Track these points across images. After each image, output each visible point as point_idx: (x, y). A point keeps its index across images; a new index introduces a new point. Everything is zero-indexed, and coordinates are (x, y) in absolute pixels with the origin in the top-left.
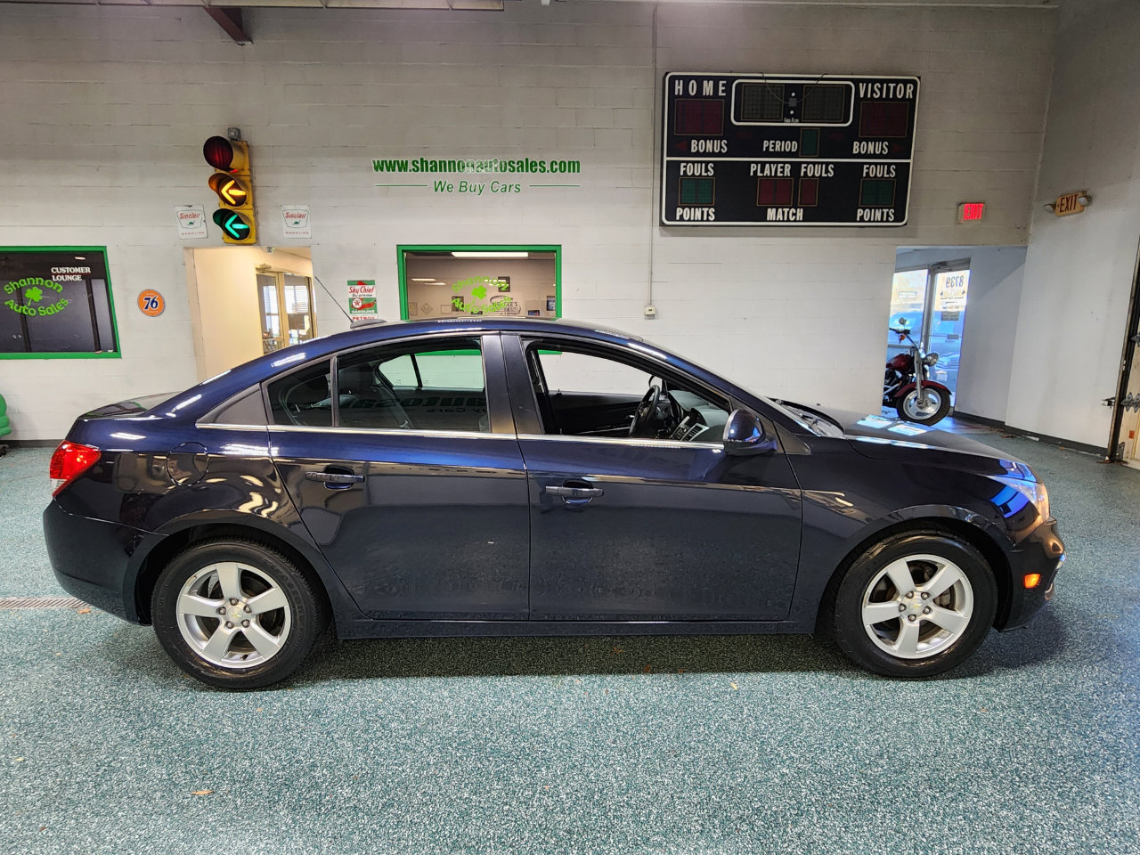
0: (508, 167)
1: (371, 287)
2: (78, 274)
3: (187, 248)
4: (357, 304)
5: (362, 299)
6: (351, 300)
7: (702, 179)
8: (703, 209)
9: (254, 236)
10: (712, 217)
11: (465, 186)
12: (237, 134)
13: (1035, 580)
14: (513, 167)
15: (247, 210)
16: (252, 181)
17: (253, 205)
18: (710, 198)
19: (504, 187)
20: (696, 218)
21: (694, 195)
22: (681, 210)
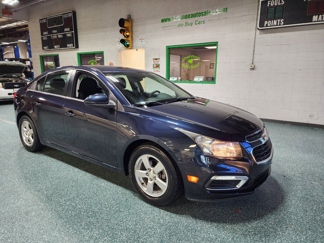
1: (159, 60)
2: (100, 59)
3: (119, 51)
4: (155, 66)
5: (156, 64)
6: (153, 65)
7: (278, 7)
8: (278, 20)
9: (131, 46)
10: (282, 23)
11: (187, 24)
12: (129, 16)
13: (194, 179)
14: (203, 14)
15: (130, 39)
16: (132, 30)
17: (131, 37)
18: (281, 15)
19: (199, 22)
20: (274, 25)
21: (273, 14)
22: (267, 22)
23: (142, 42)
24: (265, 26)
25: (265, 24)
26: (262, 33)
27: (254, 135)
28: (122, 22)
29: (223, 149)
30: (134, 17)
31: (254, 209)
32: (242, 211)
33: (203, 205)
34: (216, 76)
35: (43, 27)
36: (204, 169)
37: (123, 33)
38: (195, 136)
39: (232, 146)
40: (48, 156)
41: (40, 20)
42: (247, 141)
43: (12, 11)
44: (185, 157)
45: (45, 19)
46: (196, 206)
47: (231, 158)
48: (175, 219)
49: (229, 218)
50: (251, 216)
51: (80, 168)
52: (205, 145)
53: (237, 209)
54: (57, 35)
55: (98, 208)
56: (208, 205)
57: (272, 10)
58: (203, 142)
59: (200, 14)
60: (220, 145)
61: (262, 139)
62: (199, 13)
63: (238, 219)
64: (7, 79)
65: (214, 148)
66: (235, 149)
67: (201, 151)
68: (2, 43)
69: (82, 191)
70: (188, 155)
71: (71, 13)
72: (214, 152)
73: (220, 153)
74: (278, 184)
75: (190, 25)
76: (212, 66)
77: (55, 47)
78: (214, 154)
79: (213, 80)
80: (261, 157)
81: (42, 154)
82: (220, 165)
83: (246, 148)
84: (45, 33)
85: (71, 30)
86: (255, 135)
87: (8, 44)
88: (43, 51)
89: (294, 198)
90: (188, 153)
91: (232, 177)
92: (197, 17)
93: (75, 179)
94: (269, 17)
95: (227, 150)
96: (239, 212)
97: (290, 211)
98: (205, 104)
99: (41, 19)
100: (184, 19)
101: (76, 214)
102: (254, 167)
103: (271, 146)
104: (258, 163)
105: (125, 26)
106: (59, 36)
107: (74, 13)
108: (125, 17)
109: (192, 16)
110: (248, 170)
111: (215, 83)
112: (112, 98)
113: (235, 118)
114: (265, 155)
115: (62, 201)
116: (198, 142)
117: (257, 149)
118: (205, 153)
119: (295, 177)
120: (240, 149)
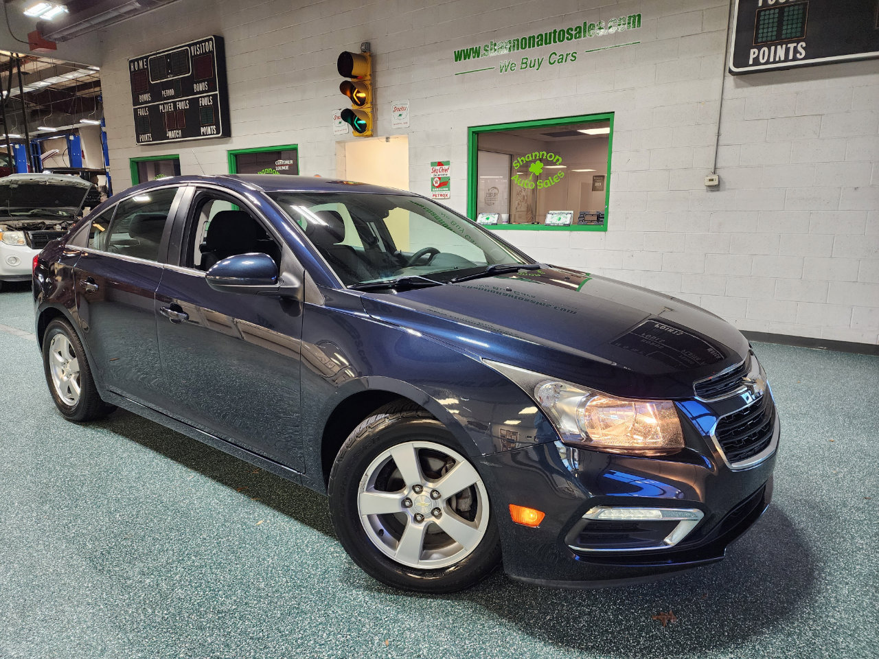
0: (566, 35)
1: (446, 167)
2: (287, 165)
3: (338, 142)
4: (436, 183)
5: (439, 178)
6: (433, 179)
7: (789, 6)
8: (789, 46)
9: (370, 129)
10: (801, 54)
11: (526, 63)
12: (367, 46)
13: (532, 515)
14: (571, 35)
15: (367, 108)
16: (373, 84)
17: (372, 103)
18: (799, 29)
19: (561, 57)
20: (777, 59)
21: (775, 29)
22: (756, 50)
23: (400, 117)
24: (751, 62)
25: (752, 56)
26: (742, 82)
27: (719, 377)
28: (345, 63)
29: (622, 421)
30: (379, 48)
31: (717, 612)
32: (681, 620)
33: (556, 595)
34: (609, 210)
35: (139, 82)
36: (563, 483)
37: (348, 93)
38: (533, 381)
39: (652, 413)
40: (120, 434)
41: (131, 62)
42: (697, 398)
43: (56, 39)
44: (504, 446)
45: (142, 59)
46: (534, 600)
47: (647, 451)
48: (467, 642)
49: (639, 642)
50: (707, 637)
51: (203, 472)
52: (566, 408)
53: (663, 611)
54: (175, 103)
55: (235, 601)
56: (574, 597)
57: (771, 16)
58: (560, 399)
59: (564, 34)
60: (612, 411)
61: (746, 391)
62: (560, 31)
63: (667, 647)
64: (39, 221)
65: (594, 418)
66: (660, 422)
67: (553, 428)
68: (39, 128)
69: (197, 545)
70: (514, 437)
71: (211, 42)
72: (594, 431)
73: (613, 433)
74: (794, 531)
75: (534, 66)
76: (600, 181)
77: (170, 134)
78: (593, 438)
79: (599, 220)
80: (741, 447)
81: (105, 428)
82: (613, 473)
83: (694, 418)
84: (146, 97)
85: (212, 88)
86: (722, 378)
87: (54, 130)
88: (140, 148)
89: (846, 578)
90: (514, 433)
91: (651, 511)
92: (555, 42)
93: (182, 504)
94: (762, 37)
95: (633, 425)
96: (669, 621)
97: (832, 620)
98: (577, 286)
99: (133, 61)
100: (518, 49)
101: (166, 616)
102: (719, 481)
103: (774, 413)
104: (735, 466)
105: (354, 72)
106: (181, 106)
107: (220, 42)
108: (355, 49)
109: (542, 40)
110: (701, 490)
111: (605, 230)
112: (290, 266)
113: (664, 327)
114: (756, 440)
115: (134, 572)
116: (544, 399)
117: (730, 423)
118: (565, 434)
119: (845, 510)
120: (676, 420)
